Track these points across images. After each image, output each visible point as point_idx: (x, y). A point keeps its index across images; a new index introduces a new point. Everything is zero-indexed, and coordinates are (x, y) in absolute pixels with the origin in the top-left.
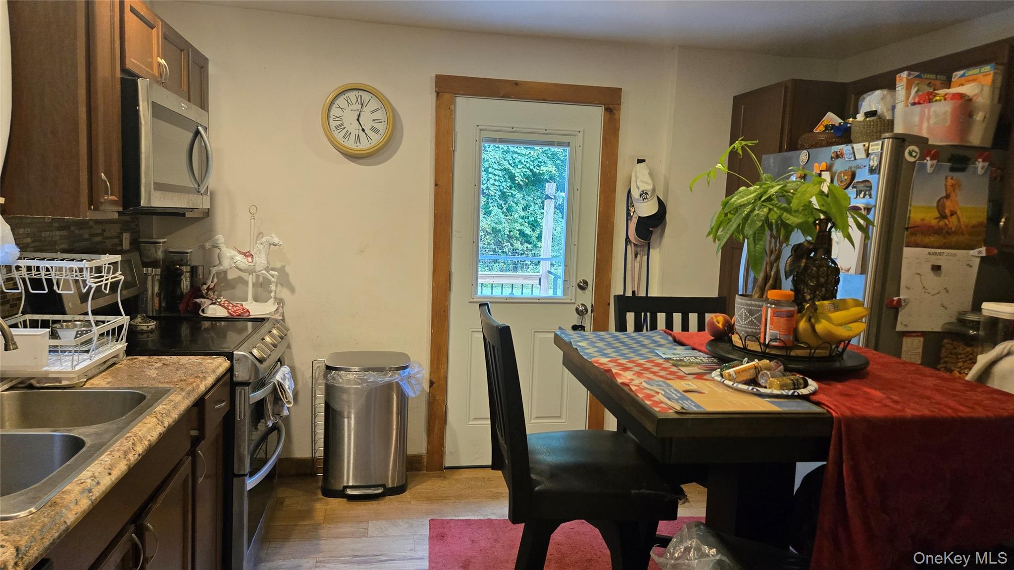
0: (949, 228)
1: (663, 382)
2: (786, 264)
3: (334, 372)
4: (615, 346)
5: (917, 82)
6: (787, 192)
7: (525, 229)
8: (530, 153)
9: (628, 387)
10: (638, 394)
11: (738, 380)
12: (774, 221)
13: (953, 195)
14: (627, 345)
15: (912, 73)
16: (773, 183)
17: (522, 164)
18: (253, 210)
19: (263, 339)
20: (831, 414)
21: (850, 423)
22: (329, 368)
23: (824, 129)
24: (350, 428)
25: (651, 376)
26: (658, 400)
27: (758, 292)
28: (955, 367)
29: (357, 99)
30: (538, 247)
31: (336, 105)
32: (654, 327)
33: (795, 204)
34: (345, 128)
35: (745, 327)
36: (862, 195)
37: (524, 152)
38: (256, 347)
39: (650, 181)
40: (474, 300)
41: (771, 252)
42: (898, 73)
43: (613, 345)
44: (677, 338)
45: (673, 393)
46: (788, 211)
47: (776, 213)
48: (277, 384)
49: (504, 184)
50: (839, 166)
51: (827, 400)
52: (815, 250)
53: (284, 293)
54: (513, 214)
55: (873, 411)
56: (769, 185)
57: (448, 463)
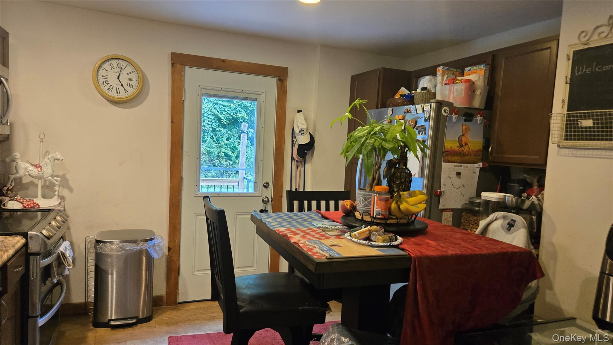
0: (464, 152)
1: (318, 241)
2: (384, 171)
3: (101, 244)
4: (288, 220)
5: (447, 72)
6: (384, 130)
7: (228, 151)
8: (231, 105)
9: (297, 245)
10: (304, 249)
11: (360, 238)
12: (377, 147)
13: (466, 134)
14: (295, 220)
15: (444, 67)
16: (377, 125)
17: (226, 112)
18: (42, 136)
19: (50, 223)
20: (411, 255)
21: (420, 259)
22: (98, 242)
23: (400, 96)
24: (113, 280)
25: (310, 237)
26: (315, 252)
27: (369, 187)
28: (469, 228)
29: (118, 65)
30: (236, 163)
31: (103, 68)
32: (309, 209)
33: (388, 137)
34: (109, 83)
35: (362, 208)
36: (421, 133)
37: (227, 104)
38: (45, 229)
39: (305, 123)
40: (198, 195)
41: (376, 164)
42: (437, 67)
43: (287, 220)
44: (324, 215)
45: (324, 247)
46: (385, 140)
47: (379, 142)
48: (60, 253)
49: (214, 124)
50: (408, 117)
51: (408, 248)
52: (399, 163)
53: (65, 192)
54: (220, 142)
55: (432, 253)
56: (374, 126)
57: (181, 299)
